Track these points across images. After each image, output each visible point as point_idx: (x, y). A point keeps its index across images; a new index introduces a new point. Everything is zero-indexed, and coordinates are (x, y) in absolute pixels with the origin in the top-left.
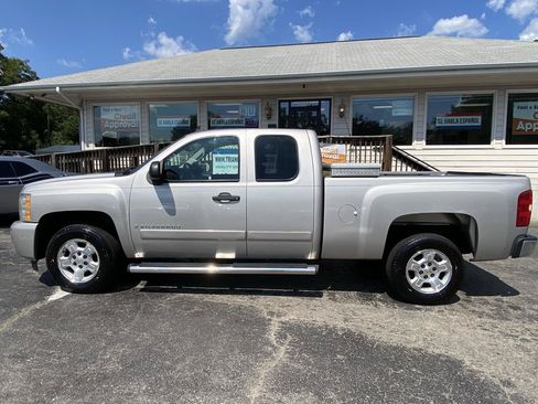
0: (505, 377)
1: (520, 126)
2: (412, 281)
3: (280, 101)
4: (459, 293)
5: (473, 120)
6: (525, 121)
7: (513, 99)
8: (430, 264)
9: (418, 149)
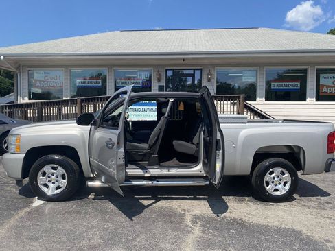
0: (326, 238)
1: (325, 90)
2: (267, 188)
3: (167, 70)
4: (294, 195)
5: (294, 86)
6: (328, 87)
7: (320, 72)
8: (278, 177)
9: (260, 104)
